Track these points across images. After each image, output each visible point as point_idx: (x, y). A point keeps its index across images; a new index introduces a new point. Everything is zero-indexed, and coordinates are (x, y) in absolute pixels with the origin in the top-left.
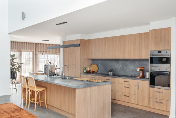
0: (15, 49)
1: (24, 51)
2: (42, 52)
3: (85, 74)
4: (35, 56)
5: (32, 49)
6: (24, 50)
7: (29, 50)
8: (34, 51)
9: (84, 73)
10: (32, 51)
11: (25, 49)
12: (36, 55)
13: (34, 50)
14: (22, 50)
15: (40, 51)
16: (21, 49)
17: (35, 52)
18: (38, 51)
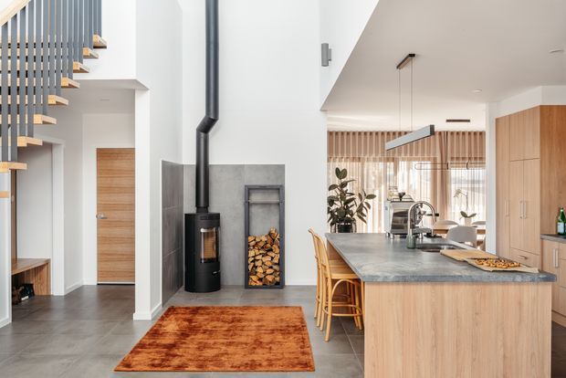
0: (377, 153)
1: (403, 160)
2: (464, 158)
3: (561, 239)
4: (439, 172)
5: (429, 153)
6: (403, 154)
7: (420, 156)
8: (435, 159)
9: (559, 234)
10: (429, 159)
11: (406, 154)
12: (442, 169)
13: (435, 153)
14: (396, 156)
15: (458, 158)
17: (439, 161)
18: (449, 156)
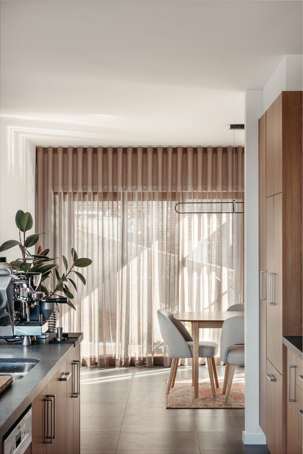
16: (174, 185)
